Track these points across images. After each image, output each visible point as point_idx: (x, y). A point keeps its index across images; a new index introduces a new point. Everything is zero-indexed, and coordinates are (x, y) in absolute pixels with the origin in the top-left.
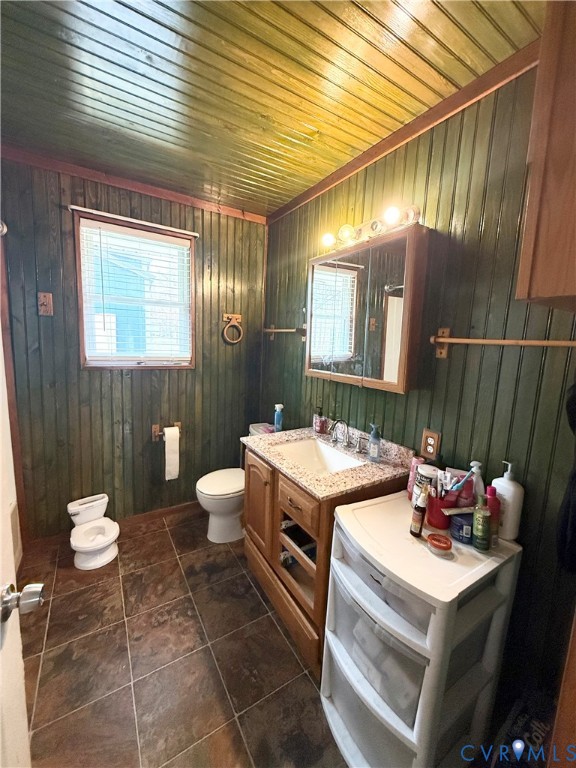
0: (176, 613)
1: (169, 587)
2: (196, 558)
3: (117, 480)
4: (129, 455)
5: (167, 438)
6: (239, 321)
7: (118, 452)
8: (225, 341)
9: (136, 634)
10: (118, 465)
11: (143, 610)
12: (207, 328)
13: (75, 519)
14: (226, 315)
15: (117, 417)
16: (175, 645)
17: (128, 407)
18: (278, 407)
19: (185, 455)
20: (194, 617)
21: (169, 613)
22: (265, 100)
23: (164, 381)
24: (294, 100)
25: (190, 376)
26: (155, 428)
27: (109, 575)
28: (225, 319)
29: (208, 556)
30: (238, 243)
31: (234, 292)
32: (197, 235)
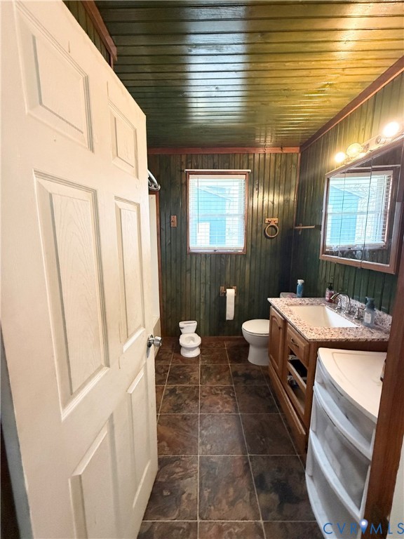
0: (224, 392)
1: (223, 378)
2: (239, 367)
3: (202, 315)
4: (208, 302)
5: (227, 295)
6: (277, 222)
7: (202, 300)
8: (266, 236)
9: (204, 394)
10: (203, 307)
11: (209, 384)
12: (254, 228)
13: (182, 330)
14: (267, 219)
15: (203, 281)
16: (222, 406)
17: (208, 275)
18: (300, 282)
19: (237, 307)
20: (233, 397)
21: (221, 390)
22: (284, 81)
23: (228, 261)
24: (304, 73)
25: (243, 259)
26: (222, 288)
27: (195, 362)
28: (266, 222)
29: (247, 369)
30: (277, 170)
31: (273, 203)
32: (250, 171)
